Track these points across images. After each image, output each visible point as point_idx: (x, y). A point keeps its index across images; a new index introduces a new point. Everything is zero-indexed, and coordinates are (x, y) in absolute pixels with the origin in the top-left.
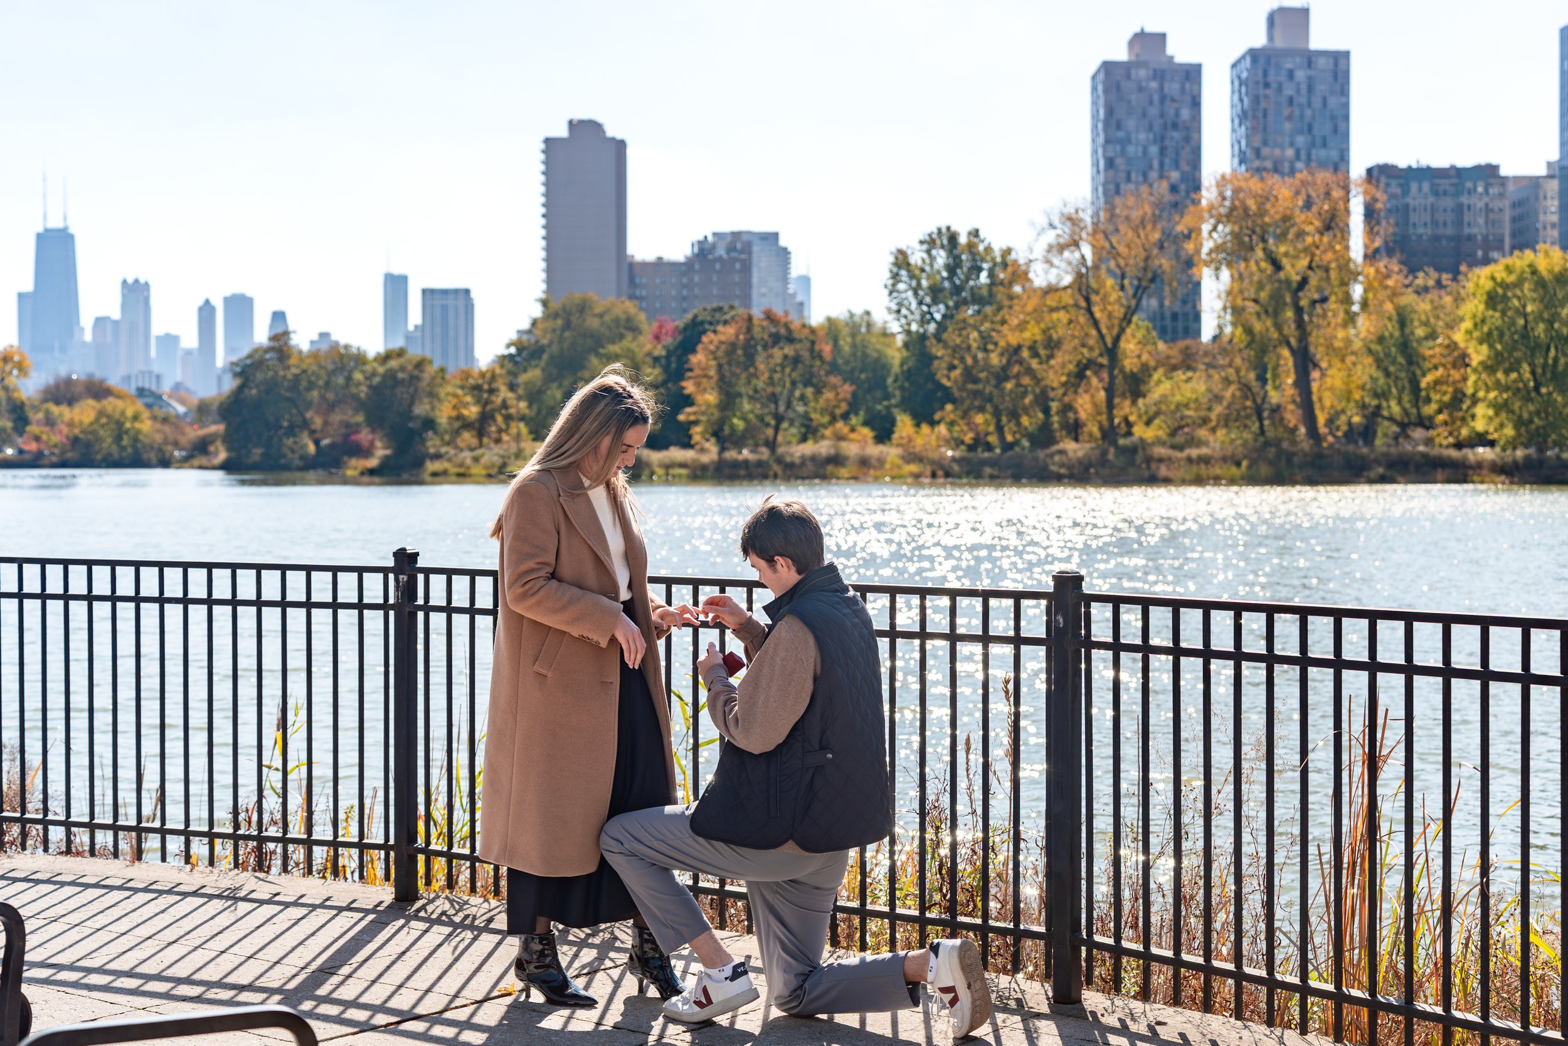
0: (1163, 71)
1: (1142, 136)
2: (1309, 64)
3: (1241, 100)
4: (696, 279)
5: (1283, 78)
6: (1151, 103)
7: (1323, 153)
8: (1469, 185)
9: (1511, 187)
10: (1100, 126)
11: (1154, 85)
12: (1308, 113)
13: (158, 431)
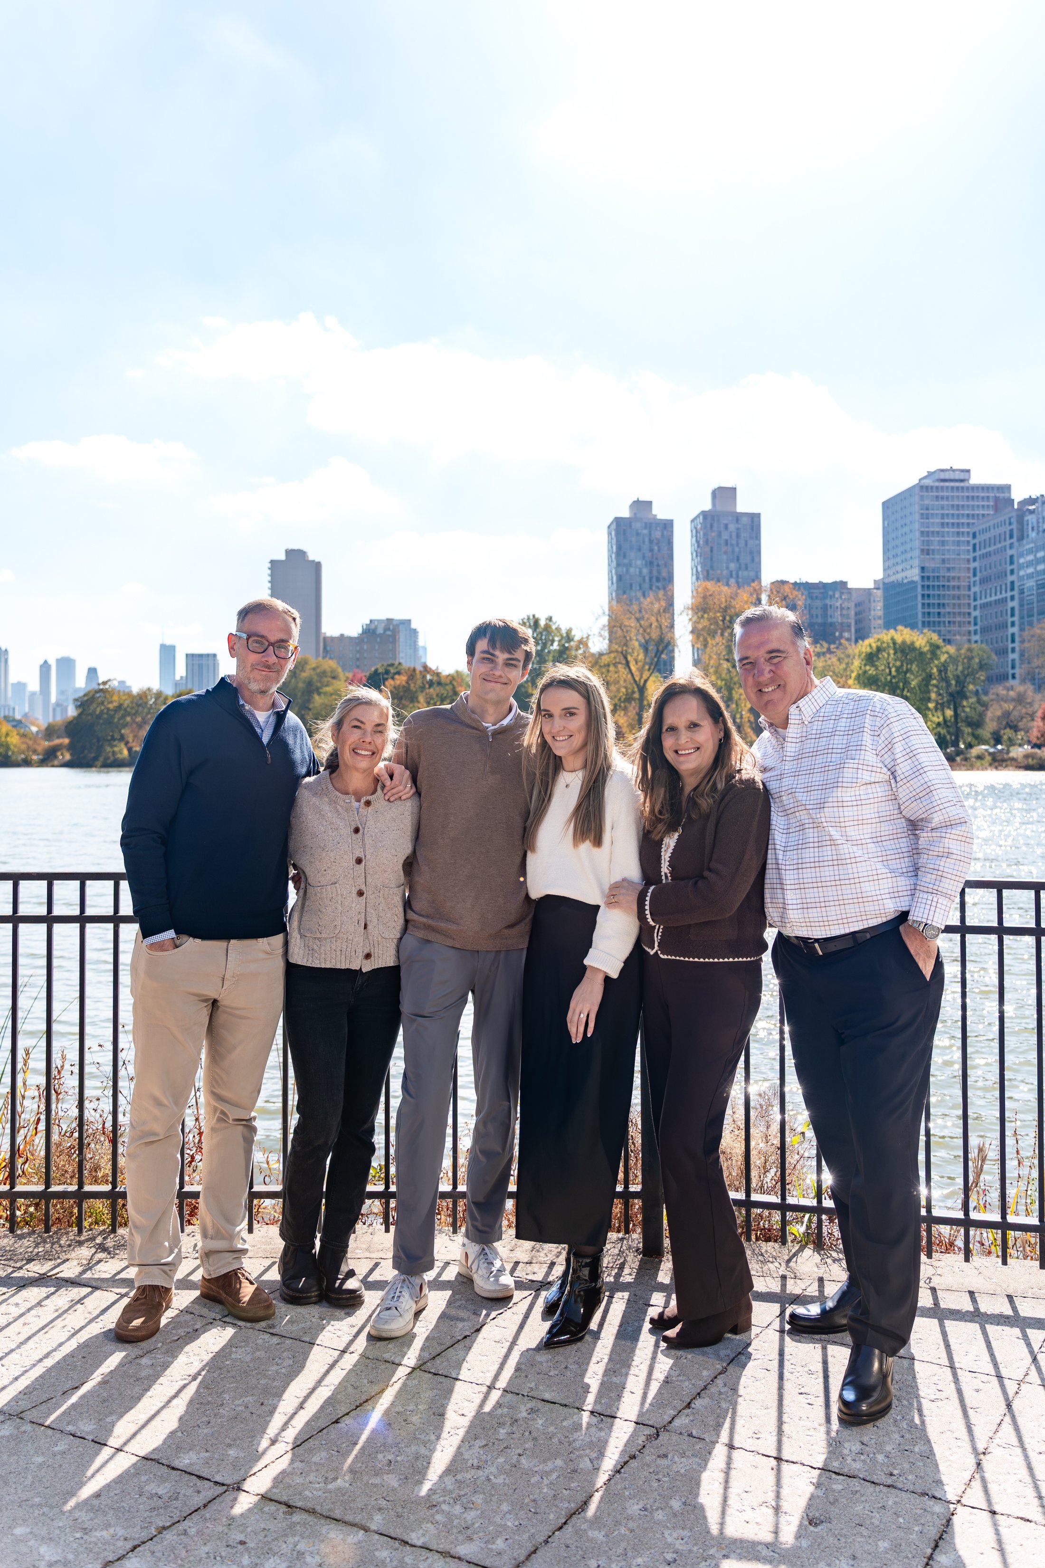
0: (651, 524)
1: (639, 562)
2: (737, 520)
3: (697, 541)
4: (365, 647)
5: (722, 529)
6: (644, 542)
7: (745, 573)
8: (831, 593)
9: (854, 595)
10: (614, 556)
11: (645, 532)
12: (737, 549)
13: (23, 743)
